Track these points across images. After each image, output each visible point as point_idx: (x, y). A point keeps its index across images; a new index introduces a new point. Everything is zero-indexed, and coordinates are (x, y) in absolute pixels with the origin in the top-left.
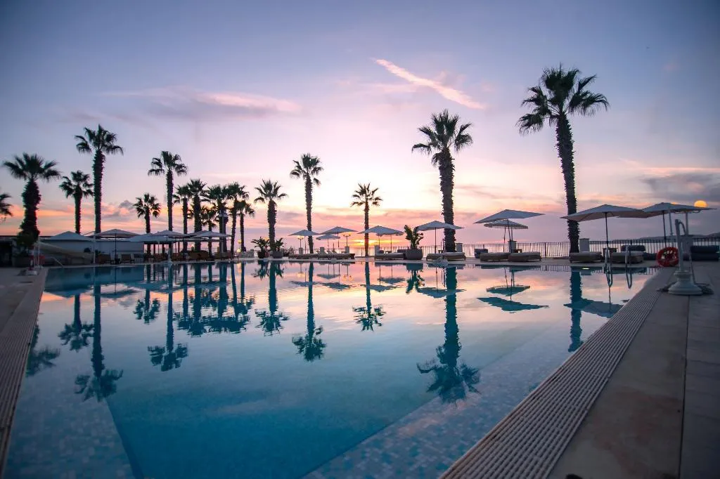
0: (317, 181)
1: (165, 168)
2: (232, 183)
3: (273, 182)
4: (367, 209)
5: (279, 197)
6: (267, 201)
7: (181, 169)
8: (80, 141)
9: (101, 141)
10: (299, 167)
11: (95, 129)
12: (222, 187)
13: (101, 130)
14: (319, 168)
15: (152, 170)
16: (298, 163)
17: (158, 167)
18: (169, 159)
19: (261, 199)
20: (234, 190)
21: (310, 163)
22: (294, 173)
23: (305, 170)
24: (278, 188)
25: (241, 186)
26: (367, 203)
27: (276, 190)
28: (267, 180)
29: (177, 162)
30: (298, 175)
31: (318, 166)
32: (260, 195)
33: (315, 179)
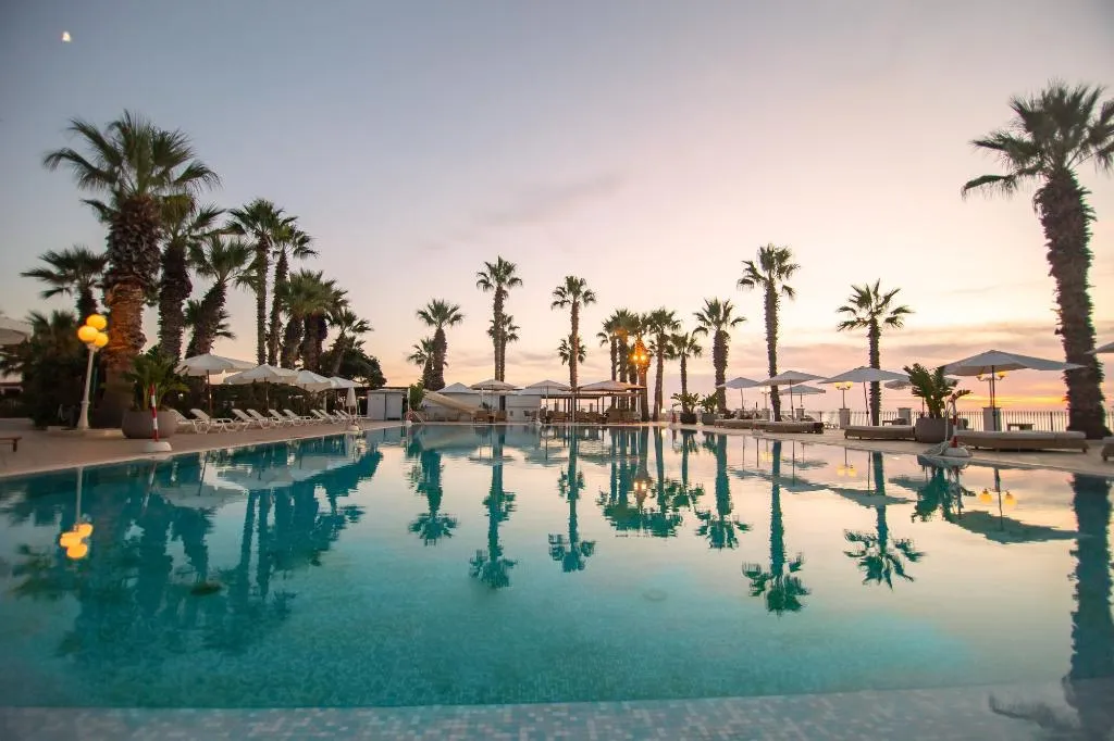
0: (789, 290)
1: (570, 297)
2: (657, 309)
3: (721, 301)
4: (875, 334)
5: (733, 323)
6: (712, 333)
7: (589, 297)
8: (483, 277)
9: (501, 274)
10: (752, 269)
11: (495, 262)
12: (640, 317)
13: (500, 261)
14: (791, 268)
15: (556, 303)
16: (751, 264)
17: (560, 299)
18: (574, 285)
19: (700, 329)
20: (661, 319)
21: (775, 260)
22: (744, 282)
23: (765, 274)
24: (729, 309)
25: (668, 312)
26: (873, 322)
27: (727, 313)
28: (711, 299)
29: (584, 289)
30: (752, 283)
31: (787, 263)
32: (702, 324)
33: (785, 287)
